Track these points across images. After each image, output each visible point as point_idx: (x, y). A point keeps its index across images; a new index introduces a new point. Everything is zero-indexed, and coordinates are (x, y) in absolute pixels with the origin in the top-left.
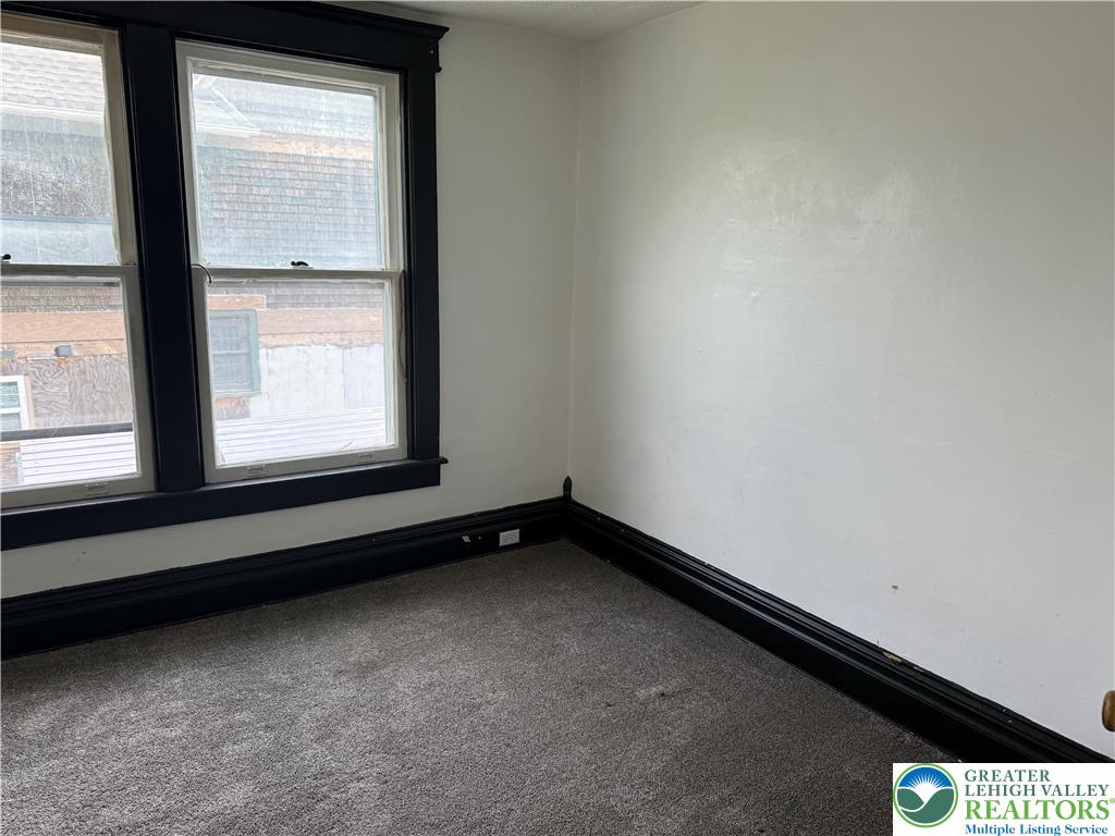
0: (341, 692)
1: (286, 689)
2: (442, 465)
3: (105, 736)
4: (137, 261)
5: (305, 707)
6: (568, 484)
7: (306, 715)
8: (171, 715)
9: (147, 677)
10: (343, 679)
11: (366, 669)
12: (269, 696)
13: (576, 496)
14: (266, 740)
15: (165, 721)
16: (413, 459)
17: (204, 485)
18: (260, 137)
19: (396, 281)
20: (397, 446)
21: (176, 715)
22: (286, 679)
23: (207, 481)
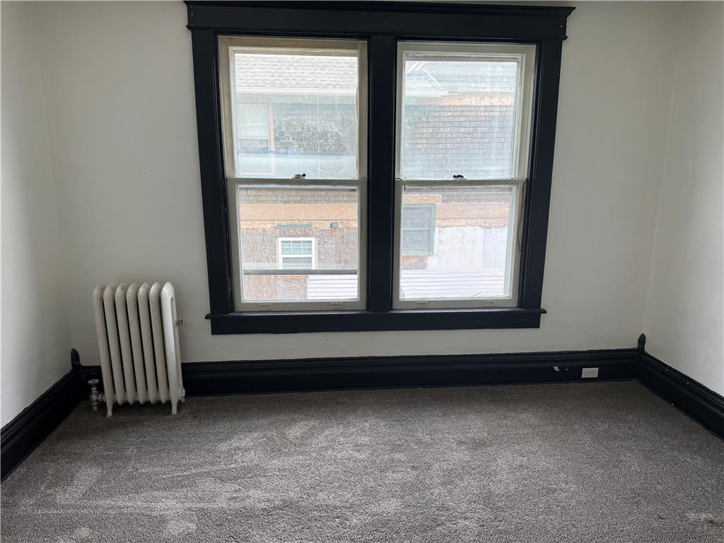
0: (460, 455)
1: (427, 445)
2: (542, 315)
3: (326, 448)
4: (366, 177)
5: (437, 460)
6: (642, 340)
7: (437, 465)
8: (361, 445)
9: (351, 418)
10: (463, 447)
11: (478, 445)
12: (416, 447)
13: (648, 349)
14: (411, 476)
15: (358, 447)
16: (521, 307)
17: (392, 309)
18: (448, 96)
19: (520, 186)
20: (511, 298)
21: (364, 445)
22: (427, 439)
23: (394, 307)
